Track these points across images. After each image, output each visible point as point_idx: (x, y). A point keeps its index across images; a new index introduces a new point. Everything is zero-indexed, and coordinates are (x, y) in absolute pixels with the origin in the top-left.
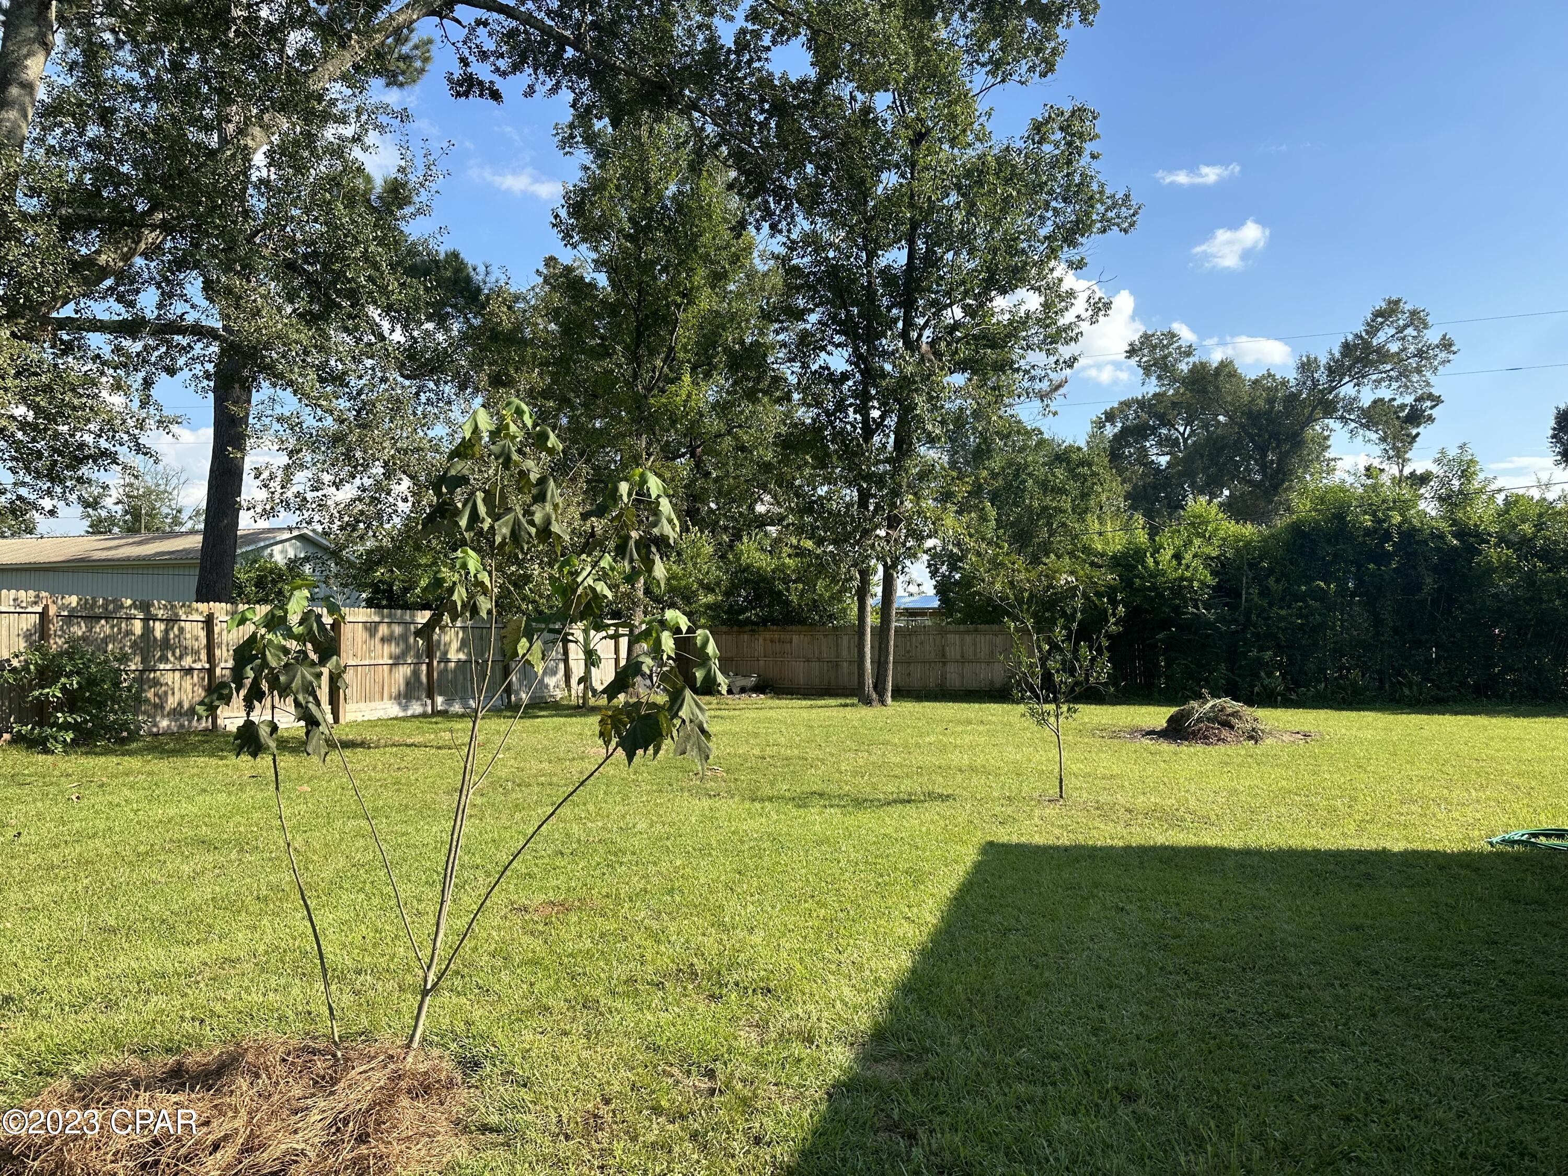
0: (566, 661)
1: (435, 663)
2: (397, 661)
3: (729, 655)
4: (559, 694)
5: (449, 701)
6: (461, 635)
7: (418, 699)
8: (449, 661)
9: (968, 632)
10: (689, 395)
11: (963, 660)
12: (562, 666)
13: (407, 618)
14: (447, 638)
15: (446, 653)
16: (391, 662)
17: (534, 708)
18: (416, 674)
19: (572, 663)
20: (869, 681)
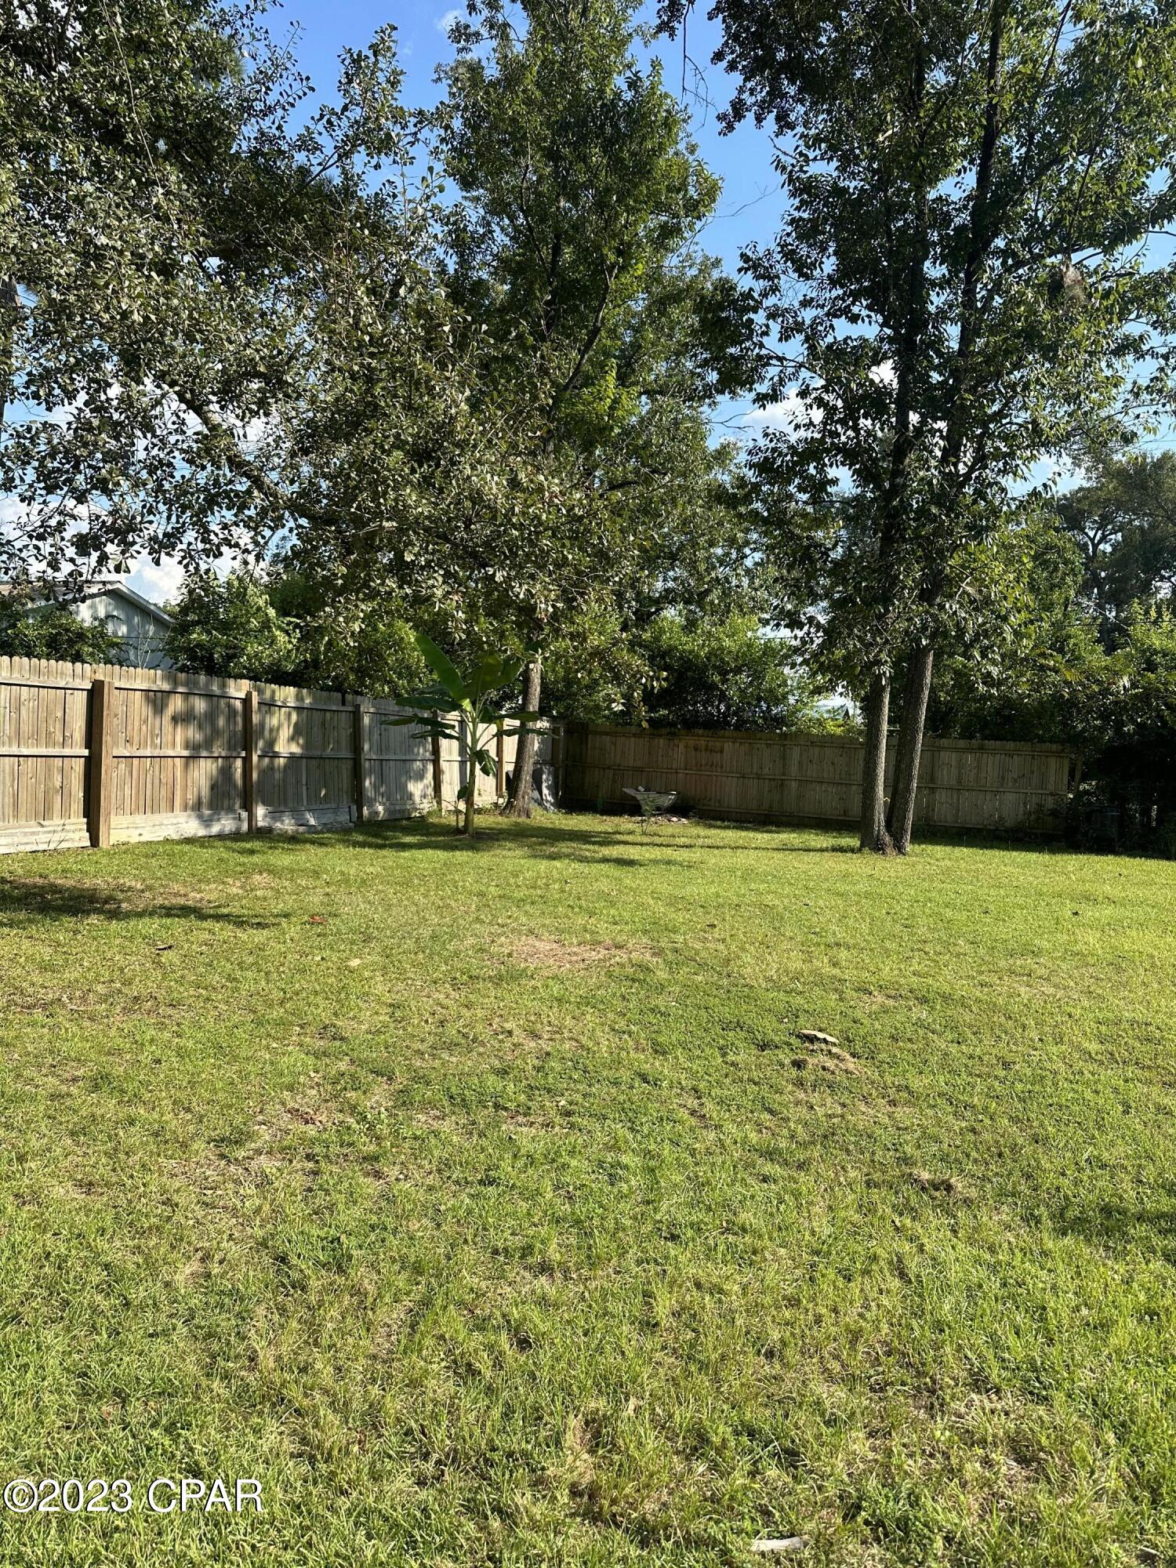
0: (436, 762)
1: (255, 758)
2: (195, 752)
3: (639, 764)
4: (426, 806)
5: (275, 814)
6: (294, 717)
7: (230, 810)
8: (276, 755)
9: (970, 750)
10: (615, 401)
11: (959, 787)
12: (430, 767)
13: (215, 688)
14: (275, 722)
15: (271, 743)
16: (186, 753)
17: (394, 829)
18: (226, 772)
19: (444, 765)
20: (880, 816)
